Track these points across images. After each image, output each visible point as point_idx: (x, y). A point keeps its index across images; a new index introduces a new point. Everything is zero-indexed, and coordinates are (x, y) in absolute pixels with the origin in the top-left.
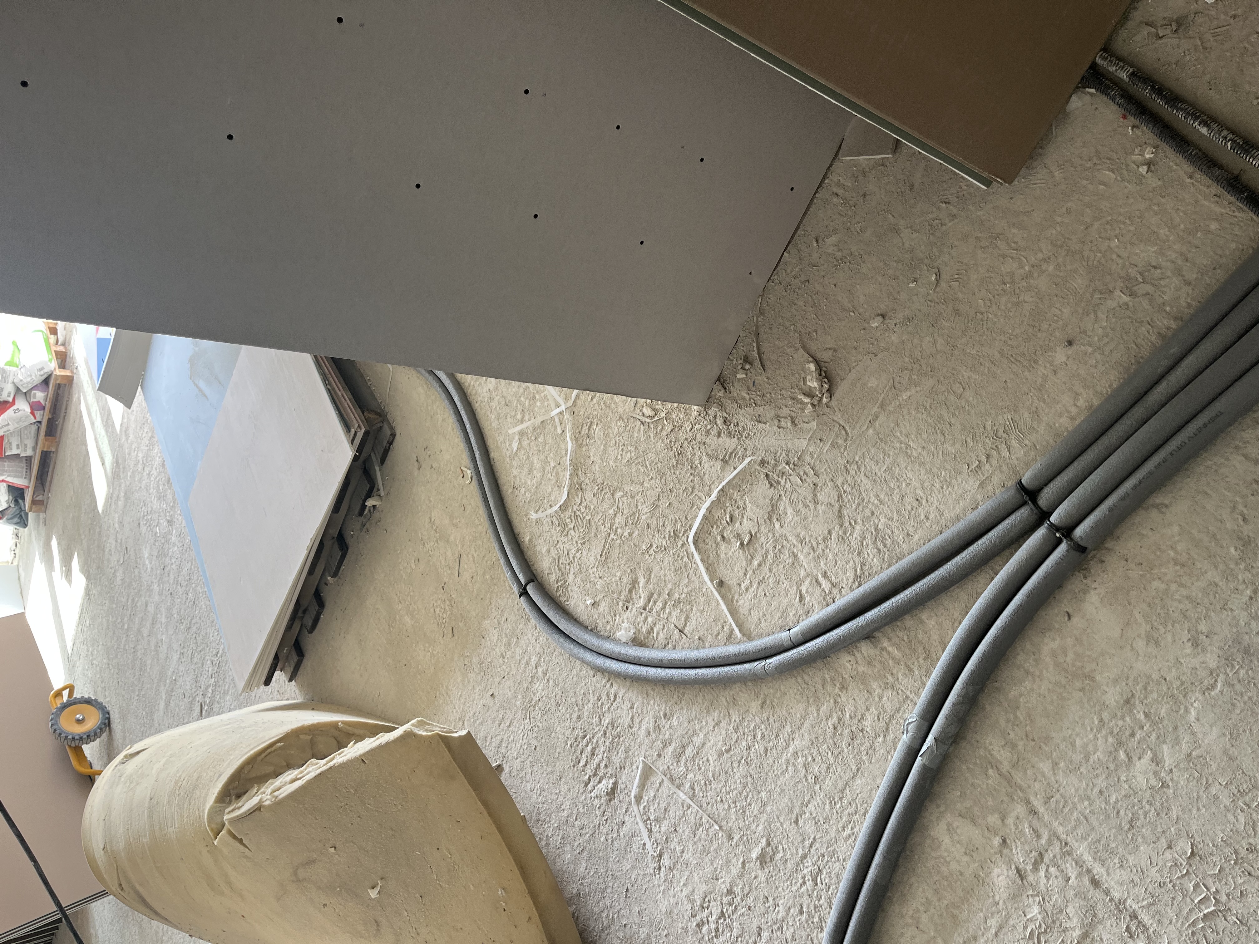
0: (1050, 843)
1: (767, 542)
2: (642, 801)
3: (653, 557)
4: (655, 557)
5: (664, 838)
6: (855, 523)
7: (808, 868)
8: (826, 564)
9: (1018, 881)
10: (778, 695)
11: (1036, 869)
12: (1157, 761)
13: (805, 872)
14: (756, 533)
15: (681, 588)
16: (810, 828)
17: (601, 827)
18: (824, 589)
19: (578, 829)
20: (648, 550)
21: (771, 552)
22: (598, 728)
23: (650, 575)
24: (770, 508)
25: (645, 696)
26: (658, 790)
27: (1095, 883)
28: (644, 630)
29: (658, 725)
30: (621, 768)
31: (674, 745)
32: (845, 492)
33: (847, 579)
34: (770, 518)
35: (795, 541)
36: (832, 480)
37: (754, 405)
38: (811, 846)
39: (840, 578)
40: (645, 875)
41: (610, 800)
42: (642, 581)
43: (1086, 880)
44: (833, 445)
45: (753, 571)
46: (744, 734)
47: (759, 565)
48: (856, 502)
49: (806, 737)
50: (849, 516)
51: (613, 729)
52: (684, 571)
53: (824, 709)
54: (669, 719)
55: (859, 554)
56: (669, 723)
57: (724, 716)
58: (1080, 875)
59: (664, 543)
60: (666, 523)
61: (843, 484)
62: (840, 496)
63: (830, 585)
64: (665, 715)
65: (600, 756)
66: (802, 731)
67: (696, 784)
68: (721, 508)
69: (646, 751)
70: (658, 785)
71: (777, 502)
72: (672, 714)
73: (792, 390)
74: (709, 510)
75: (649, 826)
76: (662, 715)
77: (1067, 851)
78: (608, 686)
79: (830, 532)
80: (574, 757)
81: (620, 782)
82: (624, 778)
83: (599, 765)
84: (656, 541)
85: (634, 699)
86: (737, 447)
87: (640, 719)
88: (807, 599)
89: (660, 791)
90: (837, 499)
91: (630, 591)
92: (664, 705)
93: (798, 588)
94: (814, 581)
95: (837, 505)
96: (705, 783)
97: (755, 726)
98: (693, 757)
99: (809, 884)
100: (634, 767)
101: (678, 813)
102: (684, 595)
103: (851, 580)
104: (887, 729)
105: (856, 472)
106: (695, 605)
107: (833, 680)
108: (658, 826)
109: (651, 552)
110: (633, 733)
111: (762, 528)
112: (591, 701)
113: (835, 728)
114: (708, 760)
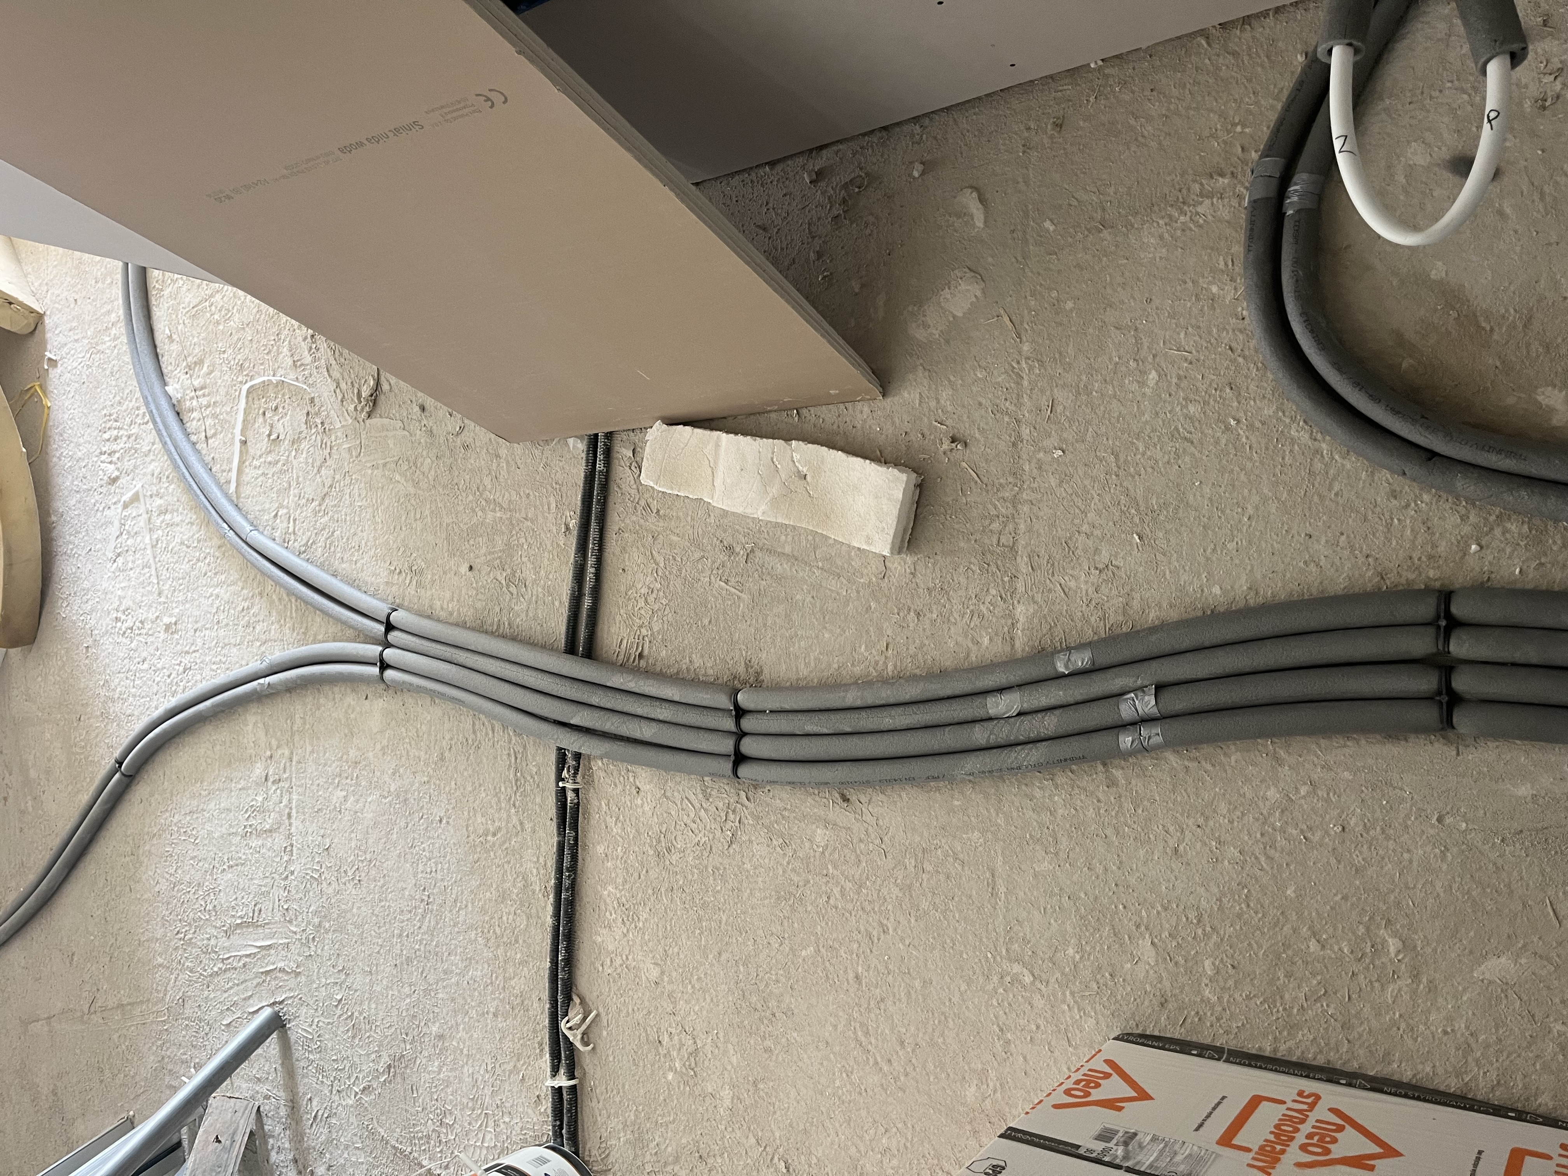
0: (287, 779)
7: (187, 659)
9: (263, 779)
11: (274, 782)
12: (346, 799)
13: (183, 660)
16: (199, 642)
27: (289, 816)
38: (194, 651)
43: (287, 811)
49: (228, 594)
53: (245, 591)
58: (286, 806)
66: (229, 588)
77: (290, 790)
99: (181, 669)
104: (265, 643)
107: (260, 583)
113: (243, 610)
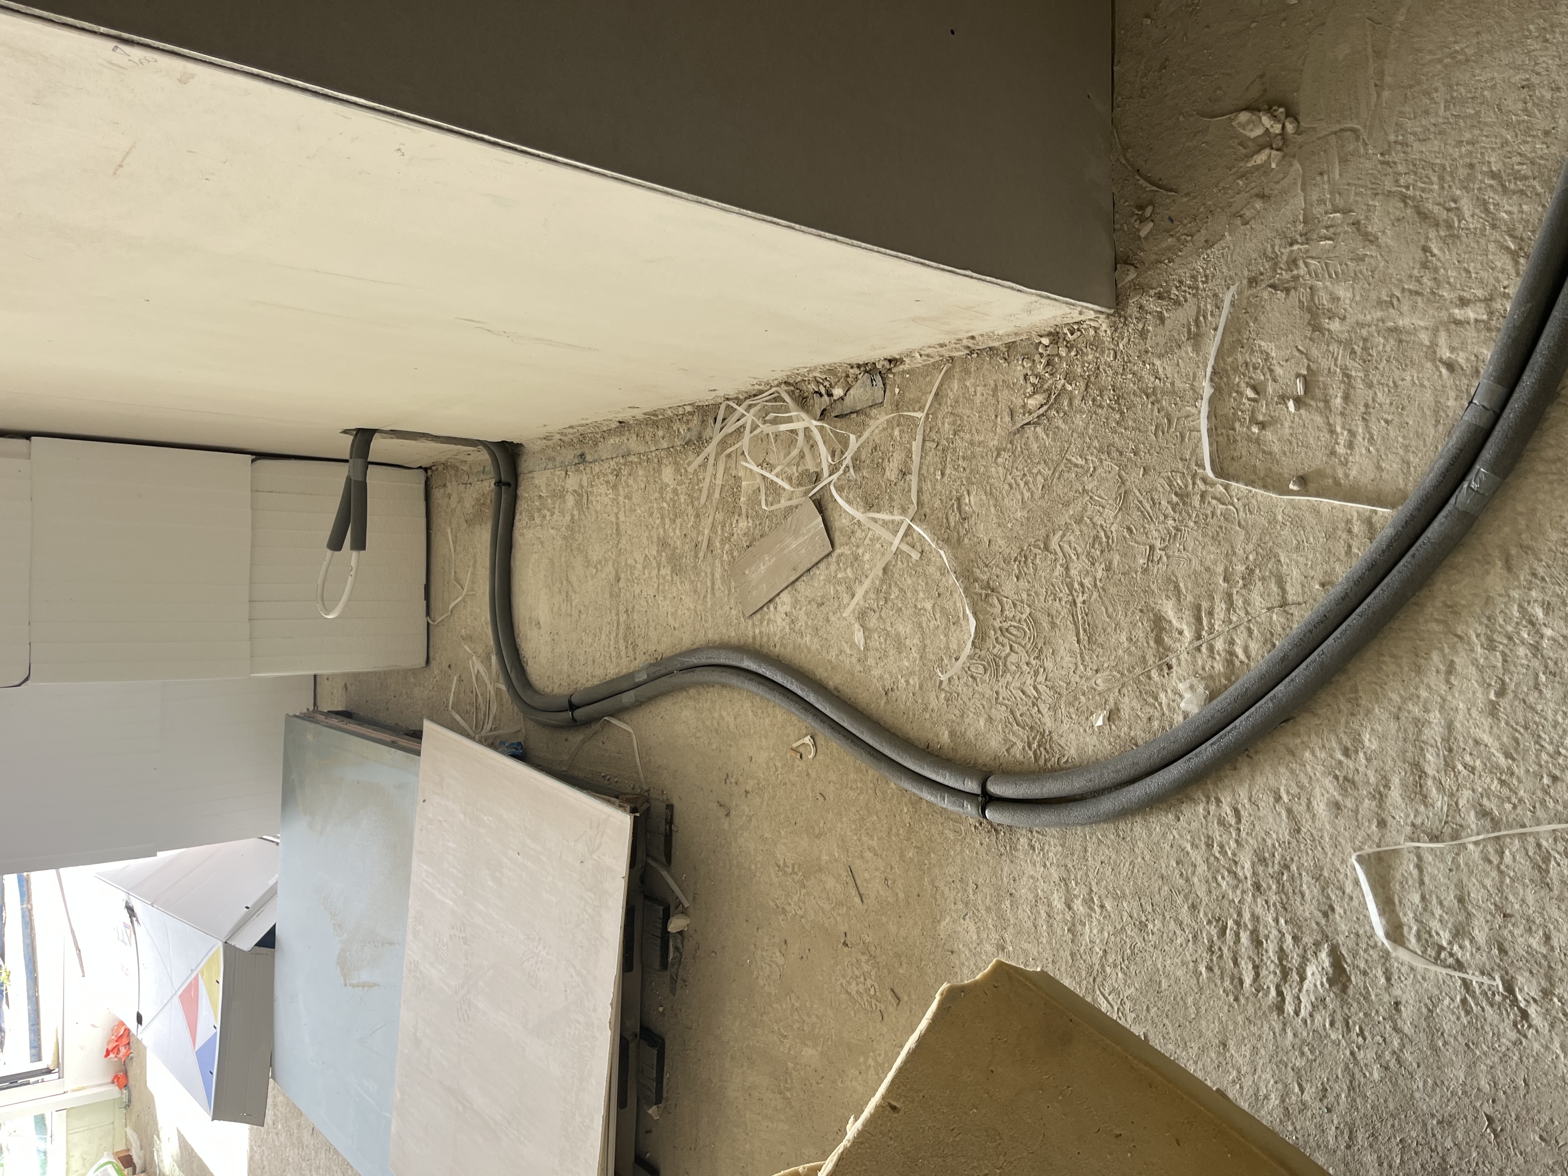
1: (1336, 360)
2: (1406, 929)
3: (1165, 559)
4: (1168, 557)
5: (1495, 951)
6: (1455, 201)
8: (1453, 287)
10: (1522, 522)
14: (1309, 368)
15: (1242, 552)
17: (1360, 1055)
18: (1476, 321)
19: (1317, 1104)
20: (1150, 559)
21: (1350, 363)
22: (1238, 892)
23: (1177, 587)
24: (1308, 316)
25: (1288, 758)
26: (1422, 883)
28: (1219, 667)
29: (1346, 778)
30: (1325, 915)
31: (1396, 781)
32: (1407, 188)
33: (1503, 271)
34: (1317, 328)
35: (1379, 314)
36: (1376, 194)
37: (1189, 238)
39: (1492, 281)
40: (1504, 1058)
41: (1344, 989)
42: (1169, 609)
44: (1343, 161)
45: (1342, 414)
46: (1510, 638)
47: (1346, 398)
48: (1435, 179)
50: (1439, 204)
51: (1267, 866)
52: (1229, 525)
54: (1357, 752)
55: (1494, 227)
56: (1361, 755)
57: (1453, 648)
59: (1170, 522)
60: (1156, 497)
61: (1397, 181)
62: (1404, 199)
63: (1483, 305)
64: (1346, 752)
65: (1275, 932)
67: (1485, 801)
68: (1230, 395)
69: (1353, 840)
70: (1415, 872)
71: (1312, 299)
72: (1357, 740)
73: (1234, 170)
74: (1213, 414)
75: (1450, 961)
76: (1339, 756)
78: (1213, 808)
79: (1426, 249)
80: (1227, 983)
81: (1341, 939)
82: (1343, 927)
83: (1281, 949)
84: (1156, 534)
85: (1272, 782)
86: (1199, 307)
87: (1304, 801)
88: (1461, 358)
89: (1427, 880)
90: (1402, 205)
91: (1159, 641)
92: (1333, 738)
93: (1433, 361)
94: (1453, 326)
95: (1409, 211)
96: (1502, 782)
97: (1520, 606)
98: (1447, 764)
100: (1349, 889)
101: (1488, 882)
102: (1251, 558)
103: (1510, 267)
105: (1404, 152)
106: (1279, 551)
108: (1467, 943)
109: (1158, 553)
110: (1308, 837)
111: (1315, 352)
112: (1199, 861)
114: (1477, 742)
